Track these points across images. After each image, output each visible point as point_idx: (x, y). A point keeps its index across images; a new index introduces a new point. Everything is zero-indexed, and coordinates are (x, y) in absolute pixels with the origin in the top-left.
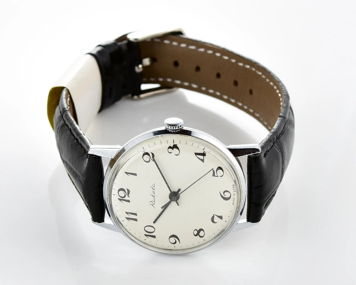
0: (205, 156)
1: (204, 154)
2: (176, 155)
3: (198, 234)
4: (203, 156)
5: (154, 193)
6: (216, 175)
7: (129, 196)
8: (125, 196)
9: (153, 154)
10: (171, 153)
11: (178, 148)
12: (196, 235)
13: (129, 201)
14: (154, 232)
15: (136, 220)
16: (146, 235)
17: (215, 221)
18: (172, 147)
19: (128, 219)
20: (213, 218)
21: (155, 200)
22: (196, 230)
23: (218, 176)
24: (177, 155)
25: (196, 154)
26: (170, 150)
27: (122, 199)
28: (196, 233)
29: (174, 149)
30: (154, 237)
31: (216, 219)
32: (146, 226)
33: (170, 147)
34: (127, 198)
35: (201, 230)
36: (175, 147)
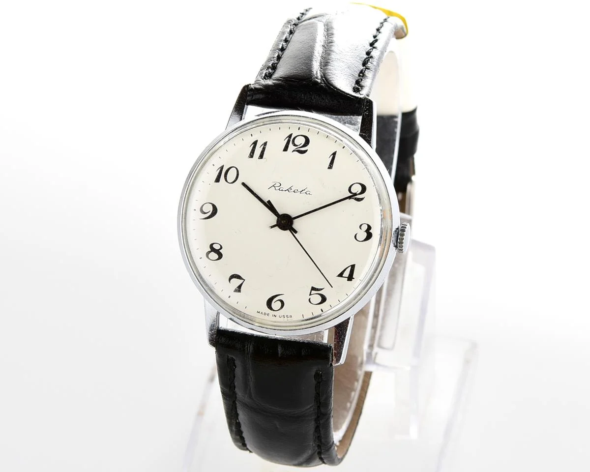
0: (348, 280)
1: (350, 278)
2: (356, 235)
3: (212, 249)
4: (347, 276)
5: (294, 192)
6: (313, 292)
7: (294, 151)
8: (295, 145)
9: (362, 199)
10: (361, 228)
11: (366, 239)
12: (211, 246)
13: (286, 149)
14: (226, 181)
15: (251, 156)
16: (222, 168)
17: (233, 280)
18: (370, 231)
19: (255, 143)
20: (238, 277)
21: (282, 190)
22: (221, 248)
23: (310, 295)
24: (355, 237)
25: (353, 267)
26: (365, 227)
27: (290, 139)
28: (216, 247)
29: (366, 234)
30: (218, 180)
31: (236, 282)
32: (238, 171)
33: (369, 228)
34: (291, 147)
35: (220, 256)
36: (369, 236)
